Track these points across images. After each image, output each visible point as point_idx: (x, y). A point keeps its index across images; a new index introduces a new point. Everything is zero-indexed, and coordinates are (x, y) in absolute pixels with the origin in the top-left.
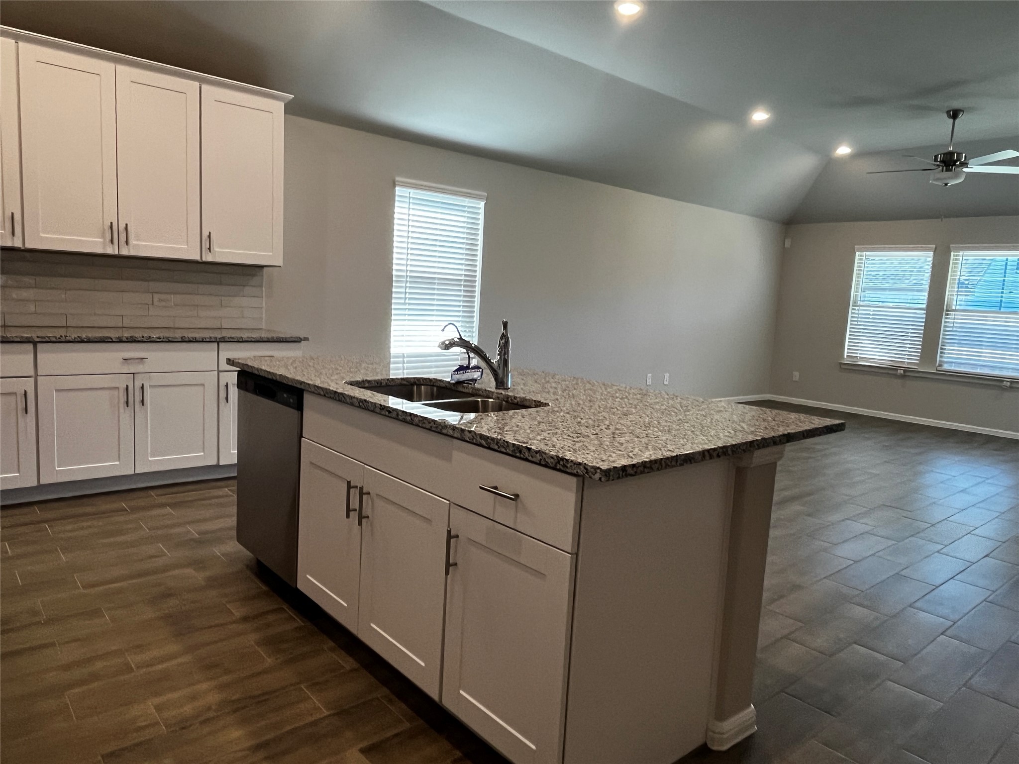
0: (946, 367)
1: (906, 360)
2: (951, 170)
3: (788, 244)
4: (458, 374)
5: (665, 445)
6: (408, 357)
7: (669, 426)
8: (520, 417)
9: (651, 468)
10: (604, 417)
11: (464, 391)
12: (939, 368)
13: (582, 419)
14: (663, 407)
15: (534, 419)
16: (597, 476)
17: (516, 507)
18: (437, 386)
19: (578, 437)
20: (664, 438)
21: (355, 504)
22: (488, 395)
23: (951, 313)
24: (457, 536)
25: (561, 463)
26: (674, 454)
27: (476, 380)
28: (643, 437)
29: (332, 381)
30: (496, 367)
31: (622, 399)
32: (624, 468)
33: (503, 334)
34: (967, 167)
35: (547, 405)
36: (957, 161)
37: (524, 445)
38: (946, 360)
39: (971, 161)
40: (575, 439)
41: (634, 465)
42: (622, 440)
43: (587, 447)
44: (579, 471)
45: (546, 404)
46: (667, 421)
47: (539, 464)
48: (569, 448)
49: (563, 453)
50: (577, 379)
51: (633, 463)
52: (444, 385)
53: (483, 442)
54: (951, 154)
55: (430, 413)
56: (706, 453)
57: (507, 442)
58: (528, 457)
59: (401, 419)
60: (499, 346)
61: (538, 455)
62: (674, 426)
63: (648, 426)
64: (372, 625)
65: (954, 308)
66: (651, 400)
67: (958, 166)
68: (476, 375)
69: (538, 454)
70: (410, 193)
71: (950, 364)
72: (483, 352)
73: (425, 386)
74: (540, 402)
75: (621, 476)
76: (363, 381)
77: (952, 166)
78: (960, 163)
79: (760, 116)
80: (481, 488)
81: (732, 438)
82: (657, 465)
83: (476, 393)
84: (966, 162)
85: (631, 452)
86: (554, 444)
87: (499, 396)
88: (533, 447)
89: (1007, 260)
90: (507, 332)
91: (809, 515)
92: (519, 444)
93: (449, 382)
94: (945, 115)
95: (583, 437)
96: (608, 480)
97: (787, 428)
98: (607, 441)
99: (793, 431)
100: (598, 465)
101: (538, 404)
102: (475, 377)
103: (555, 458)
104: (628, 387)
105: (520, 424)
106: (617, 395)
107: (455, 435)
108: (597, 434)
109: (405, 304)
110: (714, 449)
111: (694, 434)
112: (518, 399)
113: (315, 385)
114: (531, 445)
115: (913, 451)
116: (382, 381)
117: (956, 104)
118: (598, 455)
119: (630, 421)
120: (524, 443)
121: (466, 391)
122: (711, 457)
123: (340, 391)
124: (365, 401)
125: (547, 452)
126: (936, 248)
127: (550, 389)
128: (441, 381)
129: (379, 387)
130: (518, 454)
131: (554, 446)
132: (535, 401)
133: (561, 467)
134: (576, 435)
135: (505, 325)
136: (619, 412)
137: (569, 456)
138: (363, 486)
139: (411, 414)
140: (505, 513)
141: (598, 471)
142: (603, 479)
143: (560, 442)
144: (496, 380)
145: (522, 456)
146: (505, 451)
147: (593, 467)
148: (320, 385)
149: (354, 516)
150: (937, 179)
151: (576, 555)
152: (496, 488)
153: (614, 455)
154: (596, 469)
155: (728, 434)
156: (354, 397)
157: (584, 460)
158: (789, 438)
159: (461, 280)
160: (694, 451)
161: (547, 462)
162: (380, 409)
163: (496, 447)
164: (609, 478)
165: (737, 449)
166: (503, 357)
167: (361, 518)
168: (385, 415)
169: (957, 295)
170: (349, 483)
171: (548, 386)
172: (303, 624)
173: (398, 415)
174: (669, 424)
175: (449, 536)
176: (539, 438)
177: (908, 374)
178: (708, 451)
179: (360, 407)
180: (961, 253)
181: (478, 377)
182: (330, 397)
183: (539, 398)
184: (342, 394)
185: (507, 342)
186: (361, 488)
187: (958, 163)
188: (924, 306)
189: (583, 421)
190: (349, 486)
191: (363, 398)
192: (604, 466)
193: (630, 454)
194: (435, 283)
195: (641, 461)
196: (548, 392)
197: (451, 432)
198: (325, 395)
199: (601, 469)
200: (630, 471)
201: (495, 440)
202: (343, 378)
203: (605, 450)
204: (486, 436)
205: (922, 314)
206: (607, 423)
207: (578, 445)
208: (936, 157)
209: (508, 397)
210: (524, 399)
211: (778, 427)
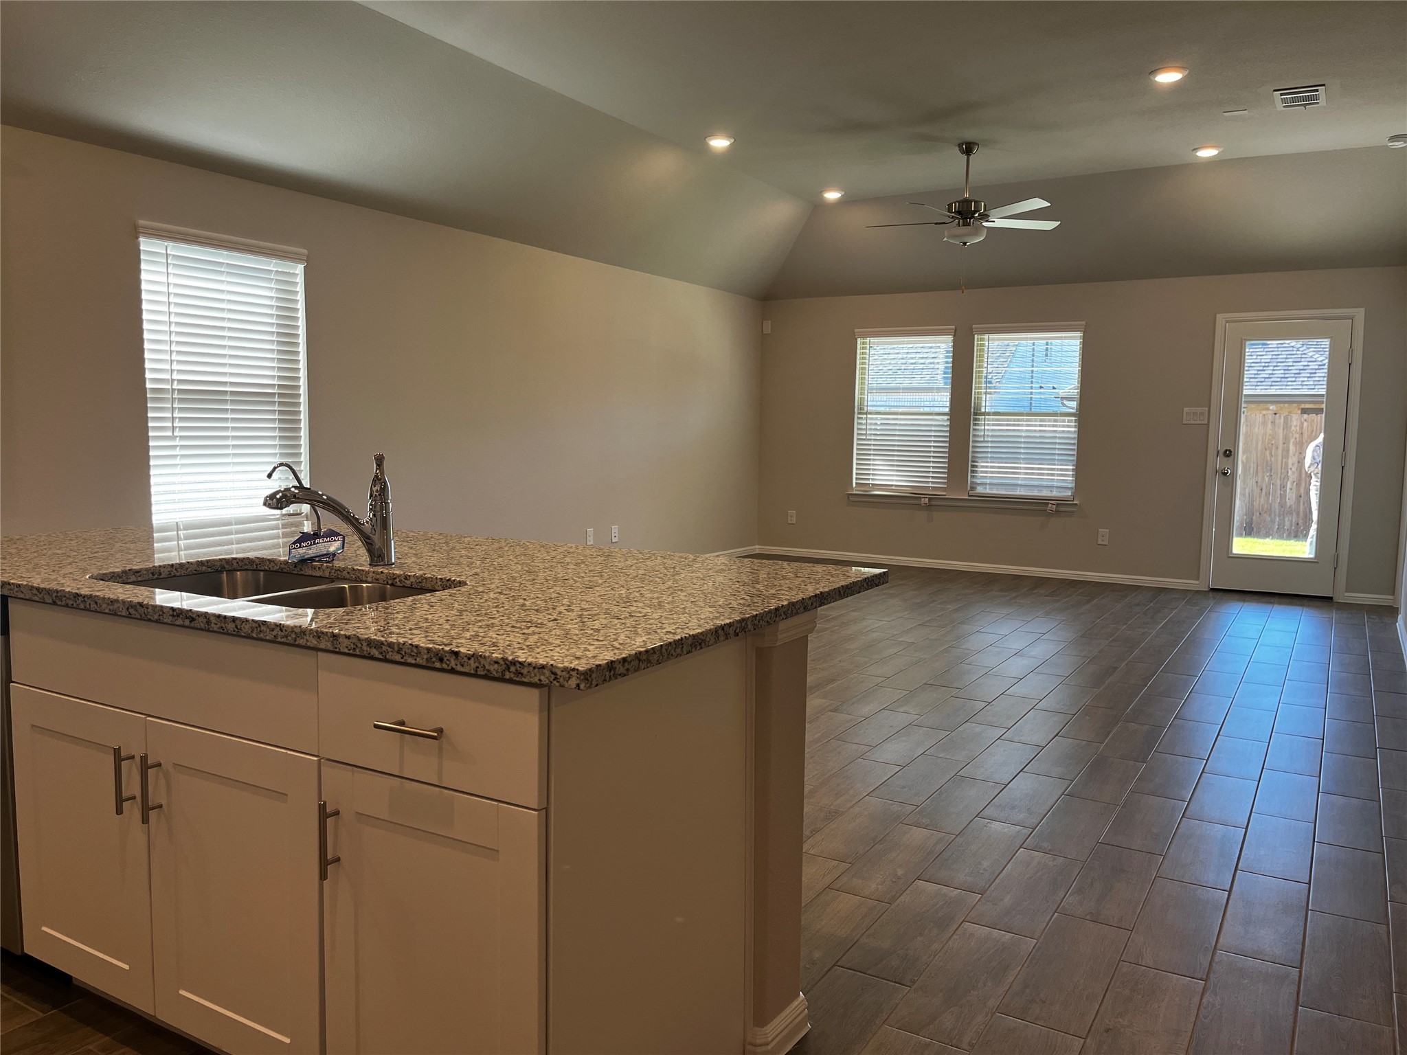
0: (980, 490)
1: (930, 485)
2: (969, 225)
3: (768, 328)
4: (300, 547)
5: (660, 625)
6: (186, 528)
7: (658, 598)
8: (426, 607)
9: (649, 661)
10: (559, 594)
11: (314, 574)
12: (971, 493)
13: (525, 599)
14: (641, 572)
15: (450, 607)
16: (573, 682)
17: (440, 749)
18: (265, 570)
19: (528, 628)
20: (656, 616)
21: (132, 786)
22: (359, 576)
23: (981, 417)
24: (337, 813)
25: (513, 669)
26: (678, 637)
27: (334, 555)
28: (625, 618)
29: (64, 576)
30: (370, 531)
31: (577, 564)
32: (611, 665)
33: (376, 476)
34: (987, 221)
35: (461, 584)
36: (975, 212)
37: (447, 649)
38: (979, 481)
39: (993, 212)
40: (524, 631)
41: (624, 659)
42: (597, 625)
43: (546, 640)
44: (542, 678)
45: (460, 582)
46: (652, 592)
47: (475, 675)
48: (519, 646)
49: (513, 653)
50: (499, 542)
51: (624, 656)
52: (276, 568)
53: (375, 653)
54: (967, 202)
55: (268, 614)
56: (720, 632)
57: (417, 647)
58: (454, 667)
59: (215, 629)
60: (371, 495)
61: (472, 661)
62: (665, 597)
63: (628, 601)
64: (183, 992)
65: (983, 410)
66: (619, 563)
67: (977, 219)
68: (334, 546)
69: (473, 659)
70: (166, 247)
71: (984, 486)
72: (344, 508)
73: (244, 572)
74: (449, 580)
75: (608, 678)
76: (124, 572)
77: (970, 219)
78: (979, 215)
79: (720, 143)
80: (376, 726)
81: (749, 605)
82: (656, 657)
83: (339, 575)
84: (986, 213)
85: (614, 641)
86: (494, 640)
87: (378, 576)
88: (463, 650)
89: (1034, 344)
90: (382, 474)
91: (835, 710)
92: (437, 647)
93: (286, 562)
94: (957, 148)
95: (536, 626)
96: (590, 687)
97: (818, 586)
98: (574, 629)
99: (826, 590)
100: (572, 666)
101: (448, 584)
102: (332, 549)
103: (502, 662)
104: (581, 548)
105: (429, 617)
106: (568, 560)
107: (322, 646)
108: (555, 620)
109: (173, 438)
110: (730, 625)
111: (695, 605)
112: (412, 580)
113: (32, 587)
114: (458, 647)
115: (950, 607)
116: (162, 570)
117: (970, 135)
118: (568, 650)
119: (600, 596)
120: (446, 645)
121: (318, 574)
122: (727, 636)
123: (85, 591)
124: (141, 604)
125: (487, 654)
126: (956, 330)
127: (461, 560)
128: (270, 561)
129: (157, 579)
130: (438, 665)
131: (494, 645)
132: (441, 579)
133: (512, 676)
134: (525, 624)
135: (380, 461)
136: (578, 584)
137: (523, 656)
138: (146, 755)
139: (234, 619)
140: (420, 763)
141: (574, 673)
142: (582, 686)
143: (503, 637)
144: (370, 551)
145: (445, 666)
146: (413, 662)
147: (565, 669)
148: (42, 586)
149: (133, 811)
150: (955, 237)
151: (545, 811)
152: (402, 724)
153: (591, 648)
154: (569, 671)
155: (742, 602)
156: (117, 601)
157: (548, 659)
158: (822, 599)
159: (273, 394)
160: (703, 630)
161: (488, 671)
162: (173, 616)
163: (398, 658)
164: (591, 684)
165: (759, 622)
166: (378, 514)
167: (146, 810)
168: (183, 626)
169: (986, 393)
170: (117, 752)
171: (454, 554)
172: (41, 1015)
173: (208, 622)
174: (656, 595)
175: (324, 814)
176: (468, 635)
177: (933, 503)
178: (722, 627)
179: (130, 616)
180: (986, 337)
181: (338, 549)
182: (67, 606)
183: (446, 574)
184: (90, 597)
185: (384, 489)
186: (144, 759)
187: (977, 215)
188: (947, 410)
189: (528, 603)
190: (118, 757)
191: (135, 600)
192: (582, 666)
193: (614, 643)
194: (226, 401)
195: (634, 652)
196: (459, 564)
197: (313, 642)
198: (54, 603)
199: (578, 670)
200: (621, 670)
201: (396, 647)
202: (84, 571)
203: (576, 642)
204: (378, 641)
205: (944, 421)
206: (565, 601)
207: (532, 639)
208: (950, 206)
209: (395, 577)
210: (423, 579)
211: (806, 585)
